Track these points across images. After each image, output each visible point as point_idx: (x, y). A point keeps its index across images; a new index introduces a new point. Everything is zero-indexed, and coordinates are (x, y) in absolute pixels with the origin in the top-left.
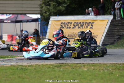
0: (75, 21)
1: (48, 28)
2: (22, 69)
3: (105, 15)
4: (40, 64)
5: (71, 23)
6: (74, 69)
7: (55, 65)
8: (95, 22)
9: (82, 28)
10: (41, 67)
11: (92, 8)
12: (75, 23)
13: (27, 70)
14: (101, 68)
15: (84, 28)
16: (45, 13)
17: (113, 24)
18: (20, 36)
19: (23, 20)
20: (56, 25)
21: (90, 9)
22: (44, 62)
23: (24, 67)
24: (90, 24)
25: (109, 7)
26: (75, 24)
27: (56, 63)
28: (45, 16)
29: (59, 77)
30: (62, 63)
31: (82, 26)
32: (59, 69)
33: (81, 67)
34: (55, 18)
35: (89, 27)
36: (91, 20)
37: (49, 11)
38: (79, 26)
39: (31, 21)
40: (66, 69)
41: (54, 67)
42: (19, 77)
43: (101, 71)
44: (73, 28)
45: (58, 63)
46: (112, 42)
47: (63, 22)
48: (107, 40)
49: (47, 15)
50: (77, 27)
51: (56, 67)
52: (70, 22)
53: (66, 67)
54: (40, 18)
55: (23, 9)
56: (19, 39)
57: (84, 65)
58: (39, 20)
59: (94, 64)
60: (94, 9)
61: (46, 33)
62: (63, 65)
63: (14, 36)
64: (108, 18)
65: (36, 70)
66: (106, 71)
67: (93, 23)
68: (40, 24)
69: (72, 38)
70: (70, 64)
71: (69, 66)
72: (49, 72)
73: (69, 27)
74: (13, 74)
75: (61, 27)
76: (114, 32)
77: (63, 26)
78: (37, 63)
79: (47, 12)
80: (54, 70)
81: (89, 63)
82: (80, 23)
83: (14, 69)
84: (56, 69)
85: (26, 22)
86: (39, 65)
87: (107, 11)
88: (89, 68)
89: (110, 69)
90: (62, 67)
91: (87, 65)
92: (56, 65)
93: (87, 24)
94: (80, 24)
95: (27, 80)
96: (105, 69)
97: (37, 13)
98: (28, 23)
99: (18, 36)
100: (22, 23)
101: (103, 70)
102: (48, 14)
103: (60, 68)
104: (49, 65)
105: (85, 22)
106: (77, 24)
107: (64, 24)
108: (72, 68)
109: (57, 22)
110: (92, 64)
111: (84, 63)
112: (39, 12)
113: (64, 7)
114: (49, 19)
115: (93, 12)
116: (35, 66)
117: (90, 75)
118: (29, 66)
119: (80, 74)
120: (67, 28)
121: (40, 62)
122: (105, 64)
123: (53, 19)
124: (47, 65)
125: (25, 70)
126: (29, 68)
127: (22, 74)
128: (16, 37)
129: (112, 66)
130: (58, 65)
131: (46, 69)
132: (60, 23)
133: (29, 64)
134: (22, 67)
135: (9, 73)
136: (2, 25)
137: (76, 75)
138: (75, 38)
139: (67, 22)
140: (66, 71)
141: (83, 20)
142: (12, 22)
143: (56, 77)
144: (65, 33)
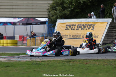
0: (79, 24)
2: (37, 64)
3: (104, 18)
4: (51, 60)
5: (75, 25)
6: (81, 64)
7: (64, 61)
8: (96, 25)
9: (84, 29)
10: (53, 63)
12: (78, 25)
13: (41, 64)
14: (105, 63)
15: (86, 29)
17: (112, 26)
20: (62, 27)
22: (55, 58)
24: (92, 26)
25: (108, 12)
26: (79, 26)
28: (52, 19)
29: (69, 71)
30: (70, 59)
31: (85, 27)
32: (68, 64)
33: (87, 63)
34: (61, 21)
35: (91, 29)
36: (93, 23)
37: (56, 14)
38: (82, 28)
39: (39, 23)
40: (75, 64)
41: (63, 62)
42: (35, 71)
43: (105, 66)
44: (77, 29)
46: (110, 41)
47: (68, 24)
48: (107, 40)
49: (54, 19)
50: (80, 29)
51: (65, 63)
52: (74, 24)
54: (47, 21)
55: (33, 13)
57: (90, 61)
58: (47, 23)
59: (98, 60)
63: (25, 37)
64: (107, 21)
65: (49, 65)
66: (109, 66)
67: (94, 25)
68: (47, 26)
70: (77, 59)
71: (76, 61)
72: (60, 66)
73: (73, 28)
74: (29, 68)
75: (66, 28)
76: (113, 33)
77: (68, 28)
78: (48, 59)
80: (64, 64)
82: (83, 25)
83: (29, 64)
85: (36, 24)
86: (51, 61)
87: (106, 14)
89: (113, 64)
90: (71, 62)
91: (92, 60)
93: (89, 26)
94: (83, 26)
96: (108, 64)
97: (45, 17)
99: (29, 37)
100: (31, 26)
101: (107, 65)
102: (55, 17)
104: (60, 60)
105: (87, 24)
107: (69, 26)
108: (79, 63)
109: (63, 24)
111: (89, 59)
112: (47, 16)
113: (69, 11)
114: (56, 22)
117: (96, 69)
118: (42, 62)
119: (88, 68)
120: (72, 29)
122: (108, 60)
123: (59, 21)
124: (58, 60)
125: (39, 65)
127: (37, 68)
129: (114, 62)
130: (67, 60)
131: (58, 64)
132: (65, 25)
133: (42, 60)
135: (26, 67)
136: (14, 27)
137: (84, 69)
138: (79, 38)
139: (71, 24)
140: (74, 66)
141: (86, 22)
142: (23, 24)
143: (67, 71)
144: (70, 34)
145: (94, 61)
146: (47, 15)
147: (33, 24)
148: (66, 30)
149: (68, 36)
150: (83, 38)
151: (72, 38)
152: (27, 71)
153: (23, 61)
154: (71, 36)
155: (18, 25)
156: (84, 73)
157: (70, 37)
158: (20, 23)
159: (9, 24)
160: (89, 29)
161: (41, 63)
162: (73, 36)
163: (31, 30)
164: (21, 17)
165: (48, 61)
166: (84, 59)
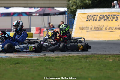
0: (101, 14)
1: (75, 21)
2: (50, 60)
4: (67, 55)
5: (97, 16)
6: (99, 60)
7: (81, 56)
9: (107, 20)
10: (68, 59)
11: (117, 1)
12: (101, 15)
13: (54, 61)
15: (110, 20)
16: (72, 6)
18: (48, 29)
19: (51, 13)
20: (83, 17)
21: (115, 2)
22: (71, 53)
23: (52, 59)
24: (116, 17)
26: (101, 17)
27: (82, 54)
28: (72, 9)
29: (85, 68)
30: (88, 54)
31: (108, 18)
32: (85, 60)
33: (106, 58)
34: (81, 11)
35: (114, 19)
36: (116, 13)
37: (76, 4)
38: (105, 19)
39: (58, 14)
40: (92, 60)
41: (80, 58)
42: (47, 68)
44: (99, 20)
45: (84, 54)
47: (90, 15)
49: (74, 9)
50: (103, 20)
51: (82, 58)
52: (96, 14)
53: (92, 58)
54: (67, 11)
56: (46, 31)
57: (110, 57)
58: (67, 13)
59: (119, 56)
60: (119, 2)
61: (73, 25)
62: (89, 56)
63: (42, 29)
65: (63, 61)
67: (118, 15)
68: (67, 17)
69: (98, 30)
70: (96, 55)
71: (95, 57)
72: (76, 63)
73: (95, 19)
74: (41, 66)
75: (87, 19)
77: (90, 19)
78: (64, 55)
79: (74, 5)
80: (80, 61)
81: (114, 55)
82: (106, 15)
83: (41, 61)
84: (83, 60)
85: (54, 15)
86: (66, 57)
88: (114, 59)
90: (88, 58)
91: (112, 56)
92: (83, 56)
93: (112, 17)
94: (106, 17)
95: (55, 71)
98: (56, 16)
99: (46, 29)
100: (49, 16)
102: (75, 7)
103: (87, 59)
104: (76, 56)
105: (110, 15)
106: (103, 17)
107: (90, 17)
108: (98, 60)
109: (84, 15)
110: (118, 55)
111: (109, 55)
114: (76, 12)
115: (119, 5)
116: (62, 58)
117: (115, 66)
118: (56, 57)
119: (106, 65)
120: (93, 20)
121: (67, 54)
123: (79, 12)
124: (74, 56)
125: (52, 62)
126: (57, 59)
127: (50, 65)
128: (44, 30)
130: (85, 56)
131: (73, 60)
132: (86, 16)
133: (56, 56)
134: (50, 59)
135: (37, 64)
136: (30, 18)
137: (102, 66)
138: (101, 30)
139: (93, 14)
140: (92, 62)
141: (109, 13)
142: (40, 15)
143: (82, 68)
144: (91, 25)
145: (114, 57)
146: (66, 5)
147: (51, 14)
148: (87, 21)
149: (90, 28)
150: (106, 30)
151: (94, 30)
152: (38, 69)
153: (35, 57)
154: (93, 28)
155: (34, 16)
156: (102, 71)
157: (91, 29)
158: (36, 14)
159: (24, 14)
160: (112, 20)
161: (54, 59)
162: (95, 28)
163: (49, 22)
164: (38, 7)
165: (63, 57)
166: (103, 55)
